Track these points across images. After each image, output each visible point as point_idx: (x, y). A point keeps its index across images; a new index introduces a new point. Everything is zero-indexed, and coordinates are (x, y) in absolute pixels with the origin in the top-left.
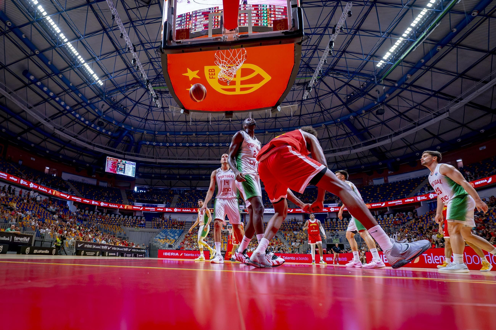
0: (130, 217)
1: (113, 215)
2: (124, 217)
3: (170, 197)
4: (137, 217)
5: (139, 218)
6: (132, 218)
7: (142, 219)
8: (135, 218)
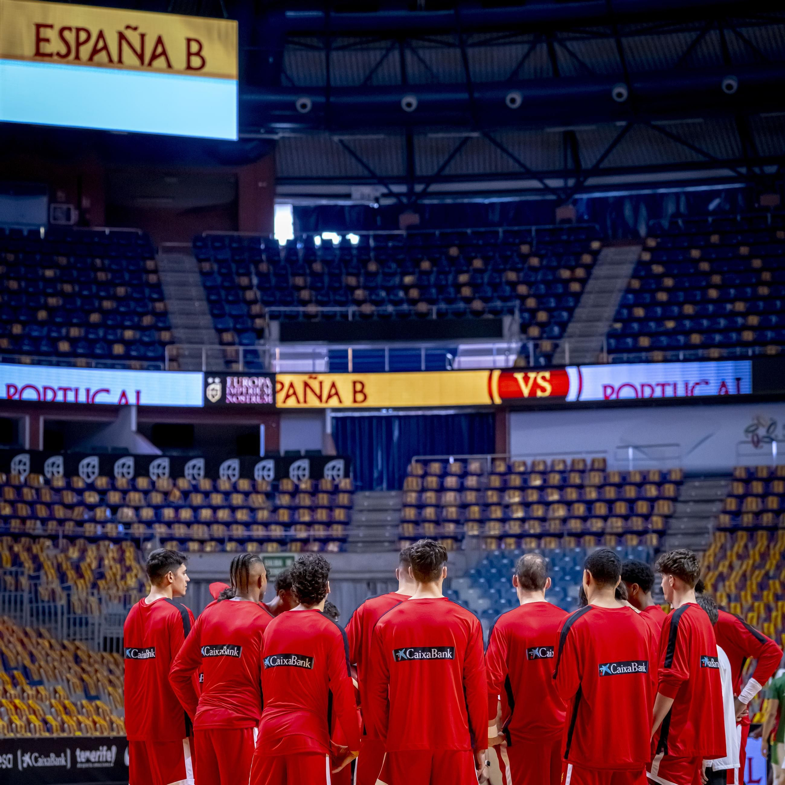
0: (230, 468)
1: (94, 461)
2: (176, 472)
3: (566, 274)
4: (283, 463)
5: (300, 469)
6: (247, 472)
7: (328, 472)
8: (265, 470)
